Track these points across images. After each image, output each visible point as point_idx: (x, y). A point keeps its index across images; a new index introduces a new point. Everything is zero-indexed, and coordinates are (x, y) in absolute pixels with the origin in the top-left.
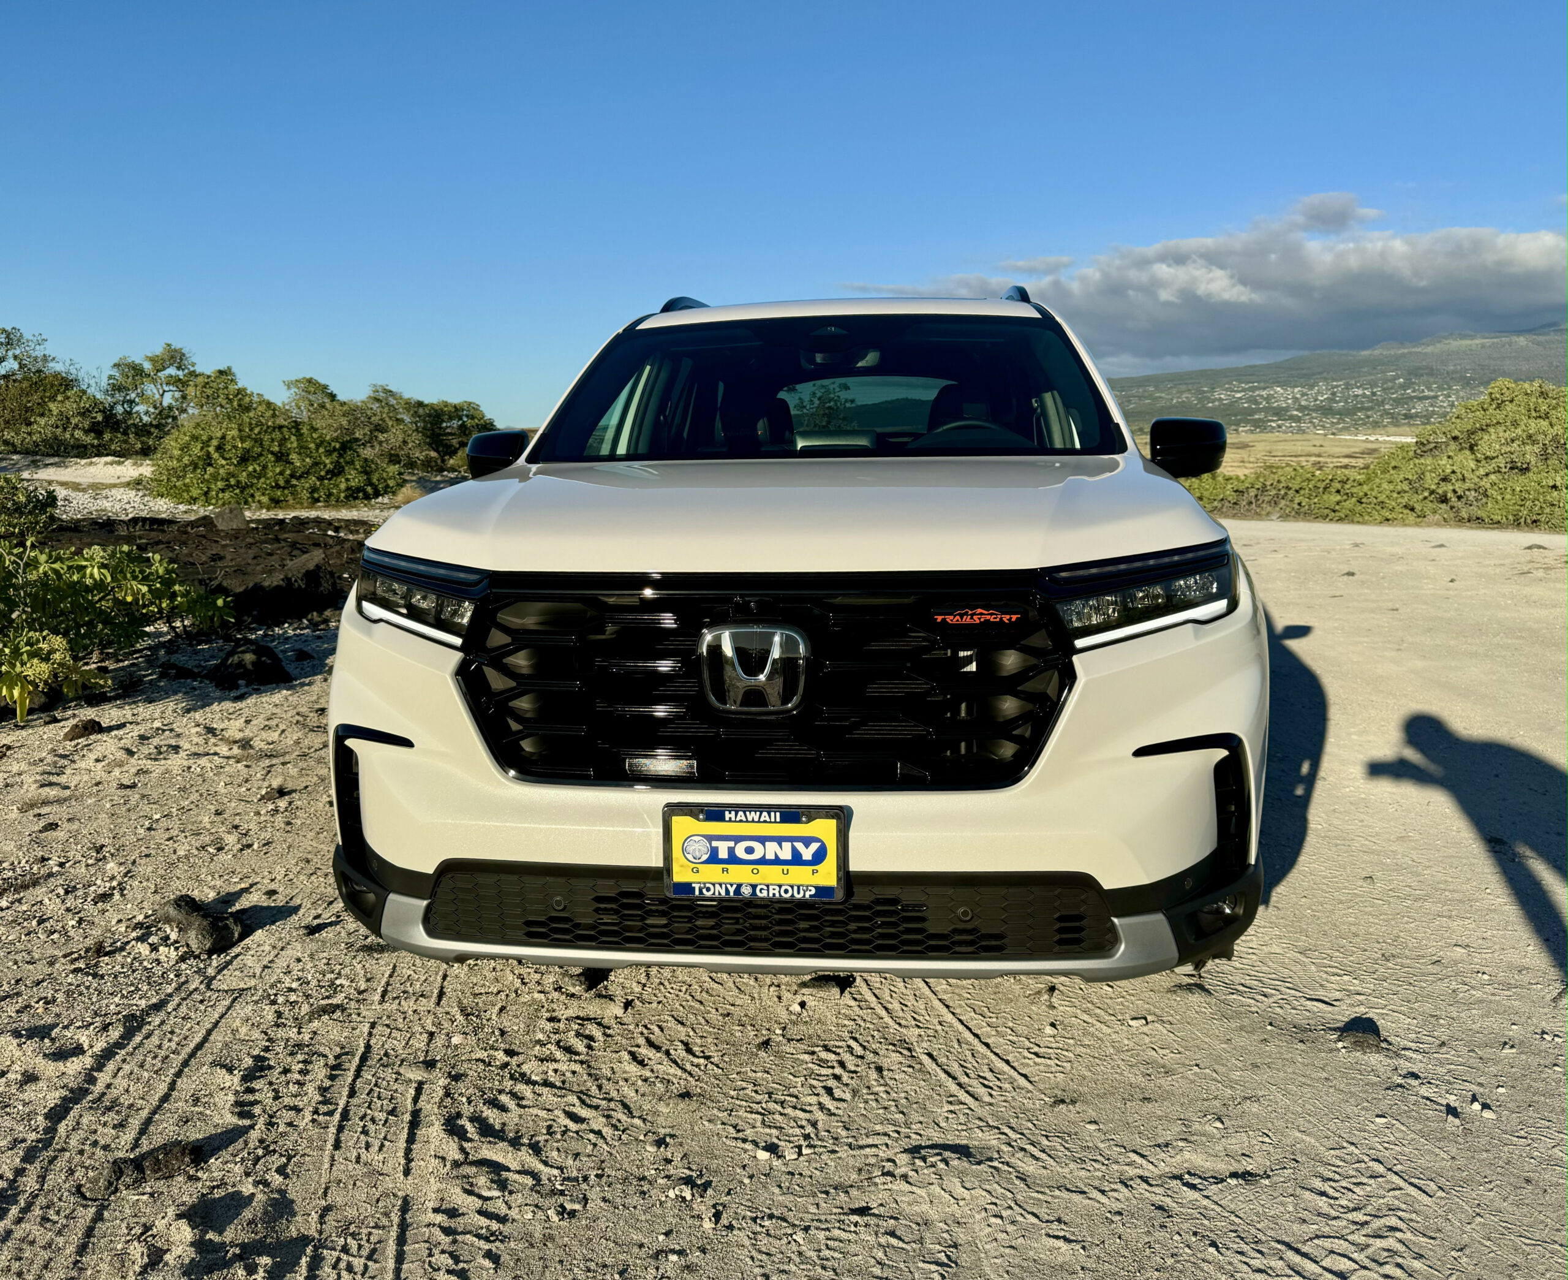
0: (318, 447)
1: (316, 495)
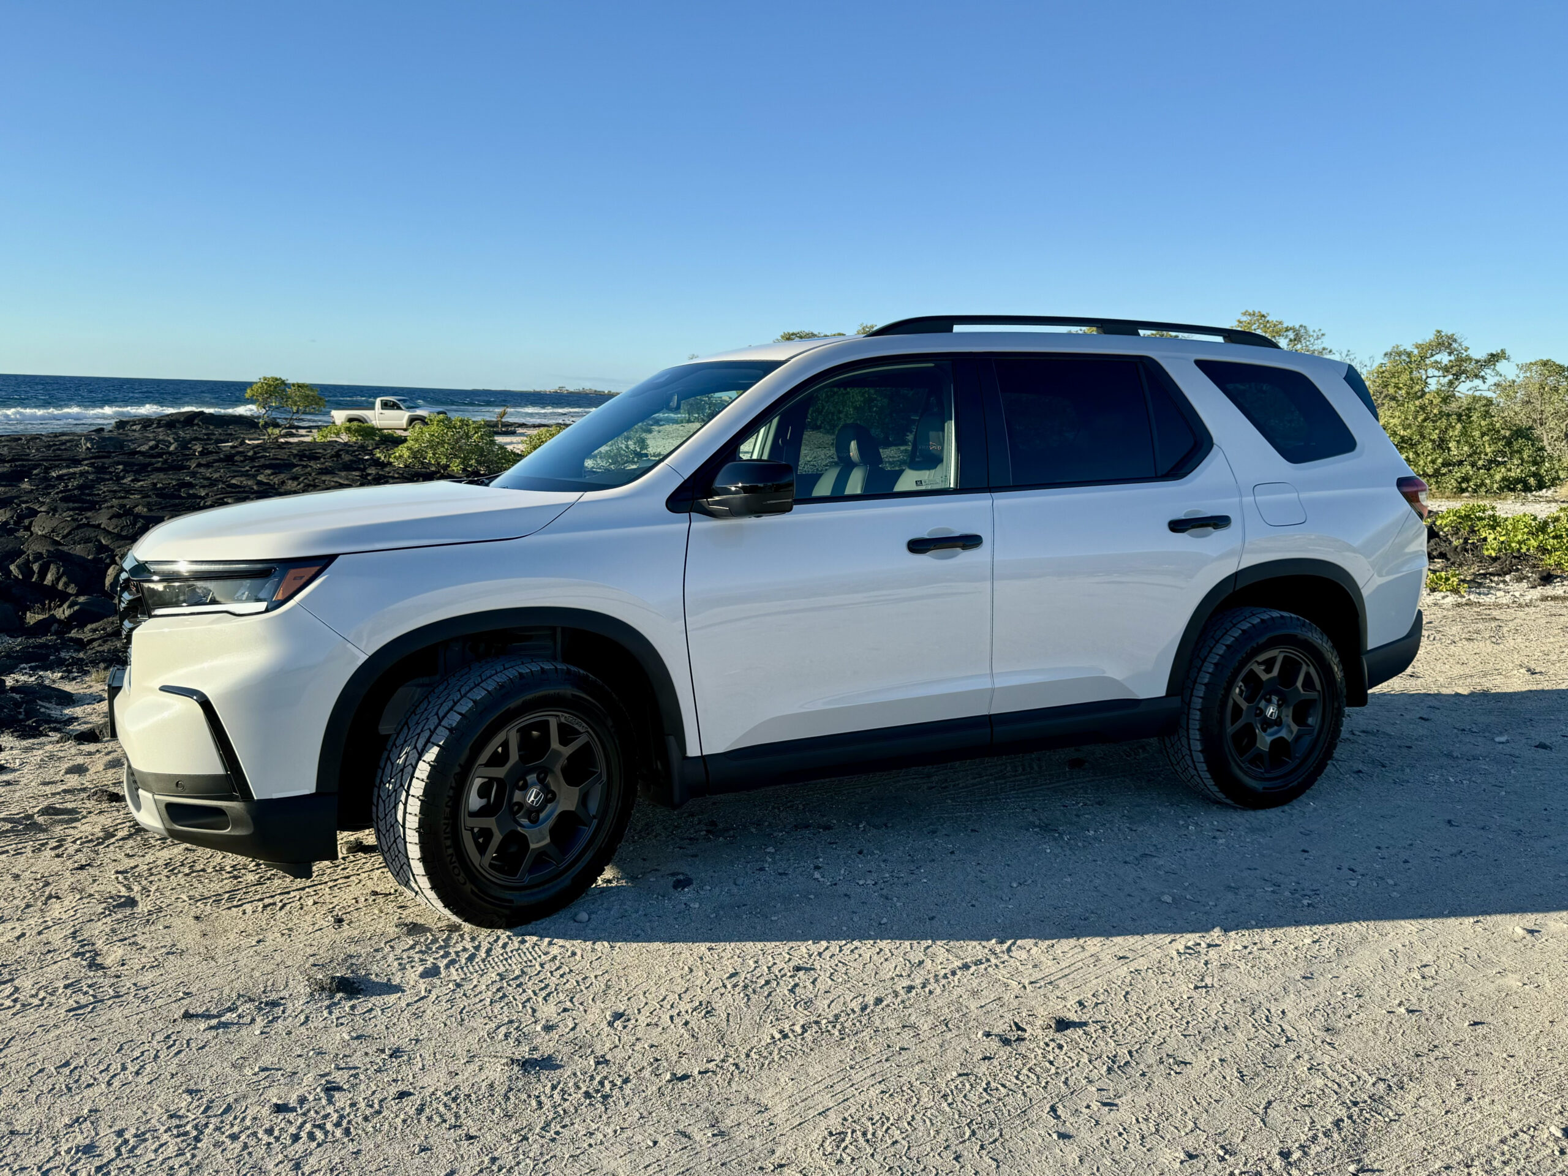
0: (1483, 435)
1: (1464, 485)
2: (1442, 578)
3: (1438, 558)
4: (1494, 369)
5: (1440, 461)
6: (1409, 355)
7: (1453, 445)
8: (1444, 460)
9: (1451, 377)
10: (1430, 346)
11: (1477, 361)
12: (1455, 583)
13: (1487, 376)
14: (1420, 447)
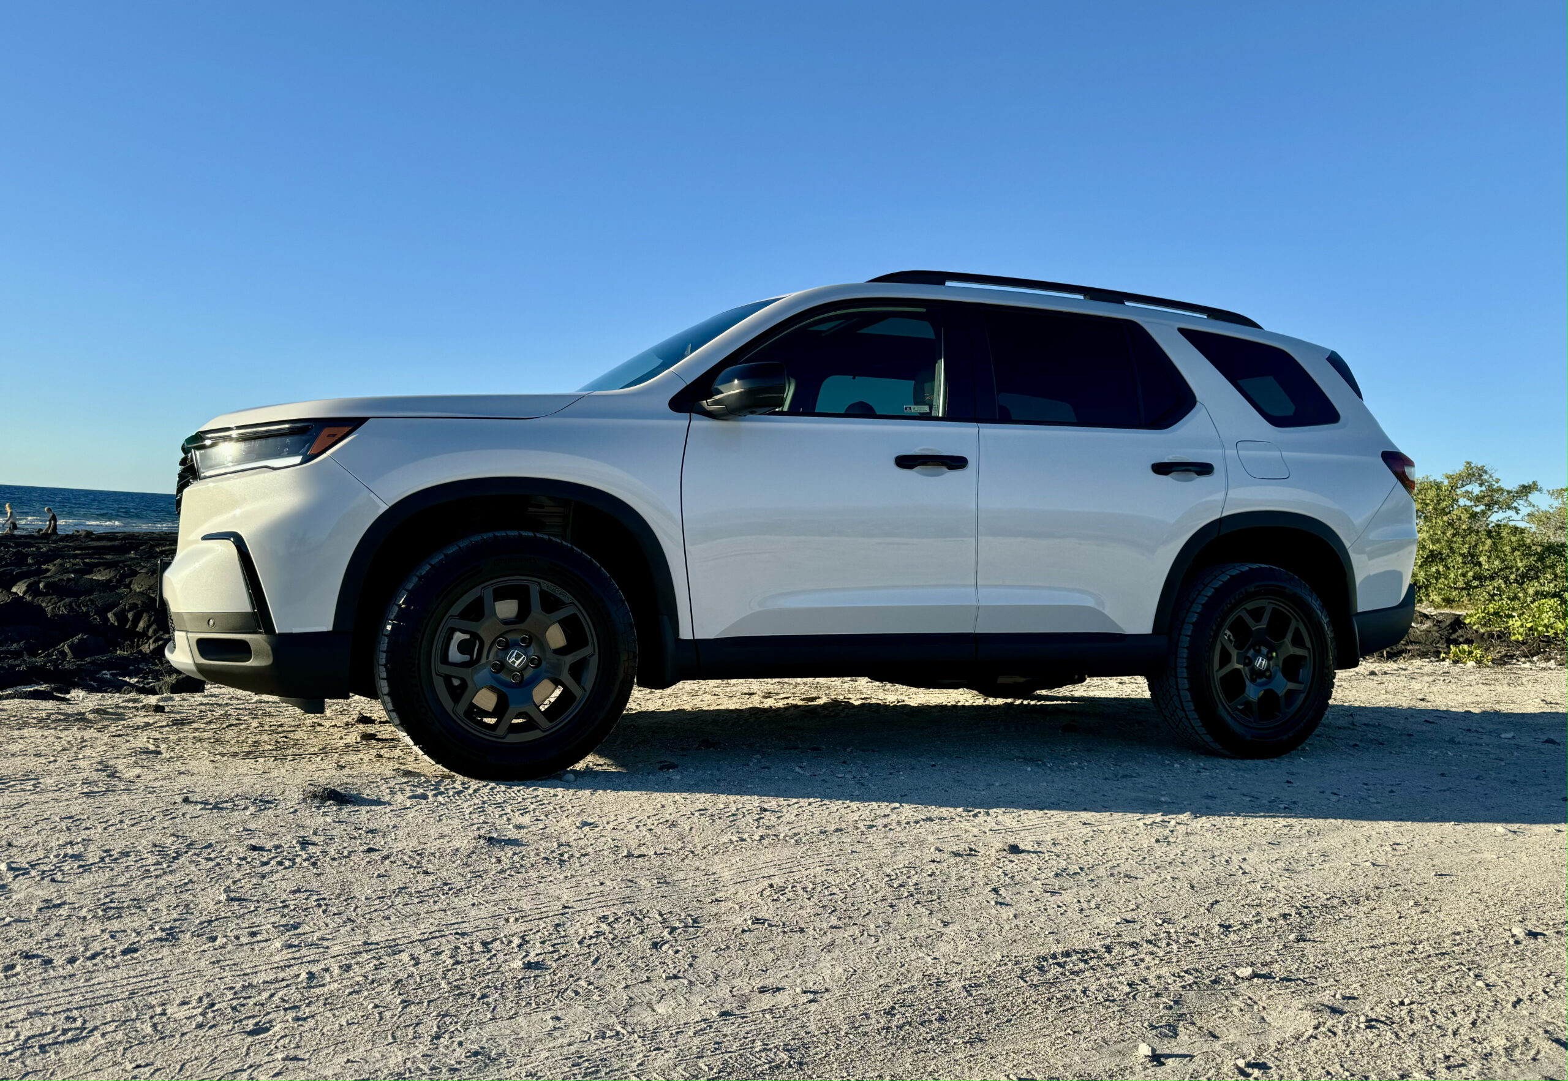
2: (1465, 652)
3: (1464, 643)
4: (1526, 500)
5: (1471, 574)
6: (1438, 486)
7: (1483, 559)
8: (1475, 573)
9: (1483, 507)
10: (1460, 477)
11: (1509, 492)
12: (1478, 656)
13: (1519, 507)
14: (1450, 561)
